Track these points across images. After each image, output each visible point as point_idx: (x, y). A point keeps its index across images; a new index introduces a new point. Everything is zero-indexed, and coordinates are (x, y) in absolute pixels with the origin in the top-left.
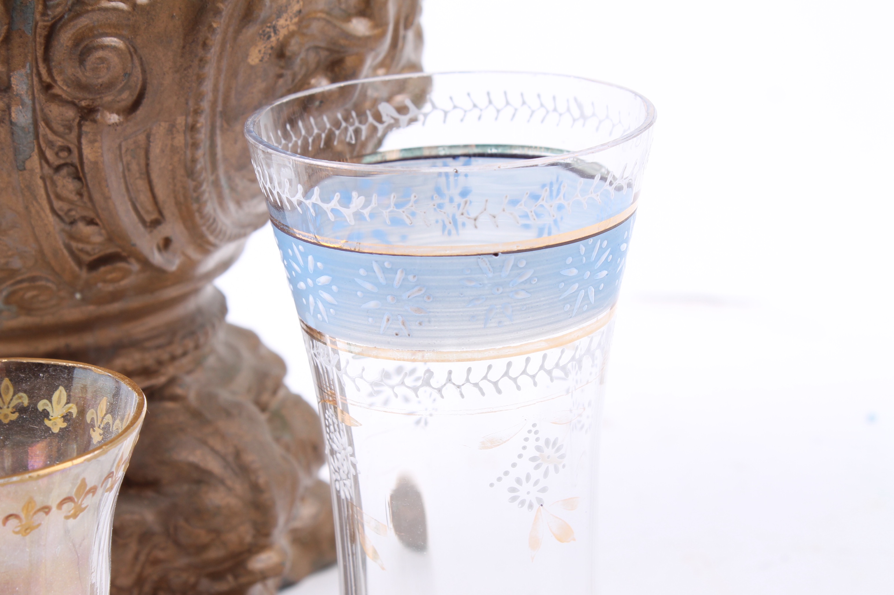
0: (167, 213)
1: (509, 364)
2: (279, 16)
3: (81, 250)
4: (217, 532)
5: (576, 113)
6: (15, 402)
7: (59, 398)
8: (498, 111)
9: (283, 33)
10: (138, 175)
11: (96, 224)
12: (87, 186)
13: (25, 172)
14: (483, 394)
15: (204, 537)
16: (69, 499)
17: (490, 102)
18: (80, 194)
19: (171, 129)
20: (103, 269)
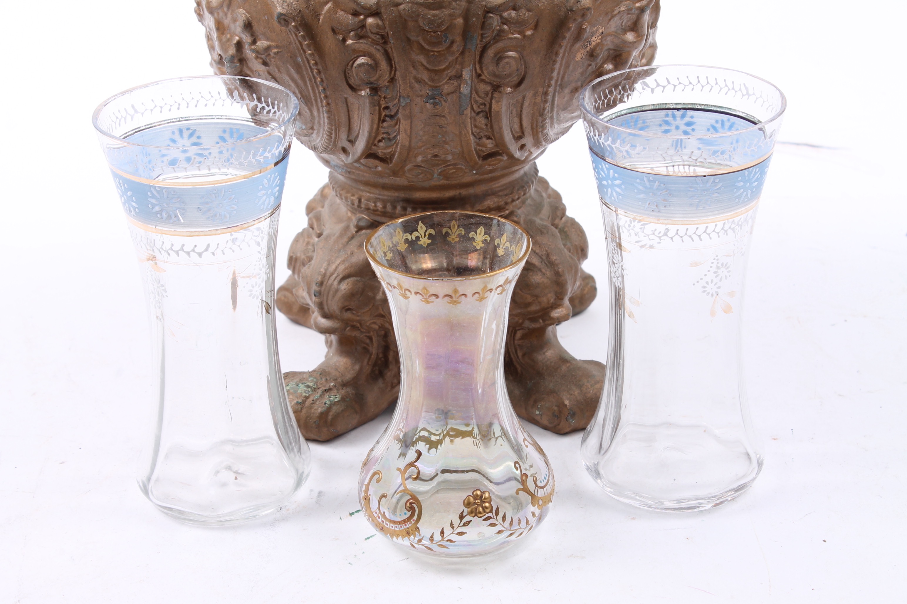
0: (526, 133)
1: (707, 227)
2: (592, 36)
3: (481, 150)
4: (537, 297)
5: (745, 92)
6: (458, 233)
7: (481, 232)
8: (703, 87)
9: (593, 44)
10: (515, 116)
11: (491, 139)
12: (491, 121)
13: (463, 116)
14: (693, 241)
15: (529, 299)
16: (501, 286)
17: (699, 82)
18: (486, 125)
19: (535, 95)
20: (490, 159)
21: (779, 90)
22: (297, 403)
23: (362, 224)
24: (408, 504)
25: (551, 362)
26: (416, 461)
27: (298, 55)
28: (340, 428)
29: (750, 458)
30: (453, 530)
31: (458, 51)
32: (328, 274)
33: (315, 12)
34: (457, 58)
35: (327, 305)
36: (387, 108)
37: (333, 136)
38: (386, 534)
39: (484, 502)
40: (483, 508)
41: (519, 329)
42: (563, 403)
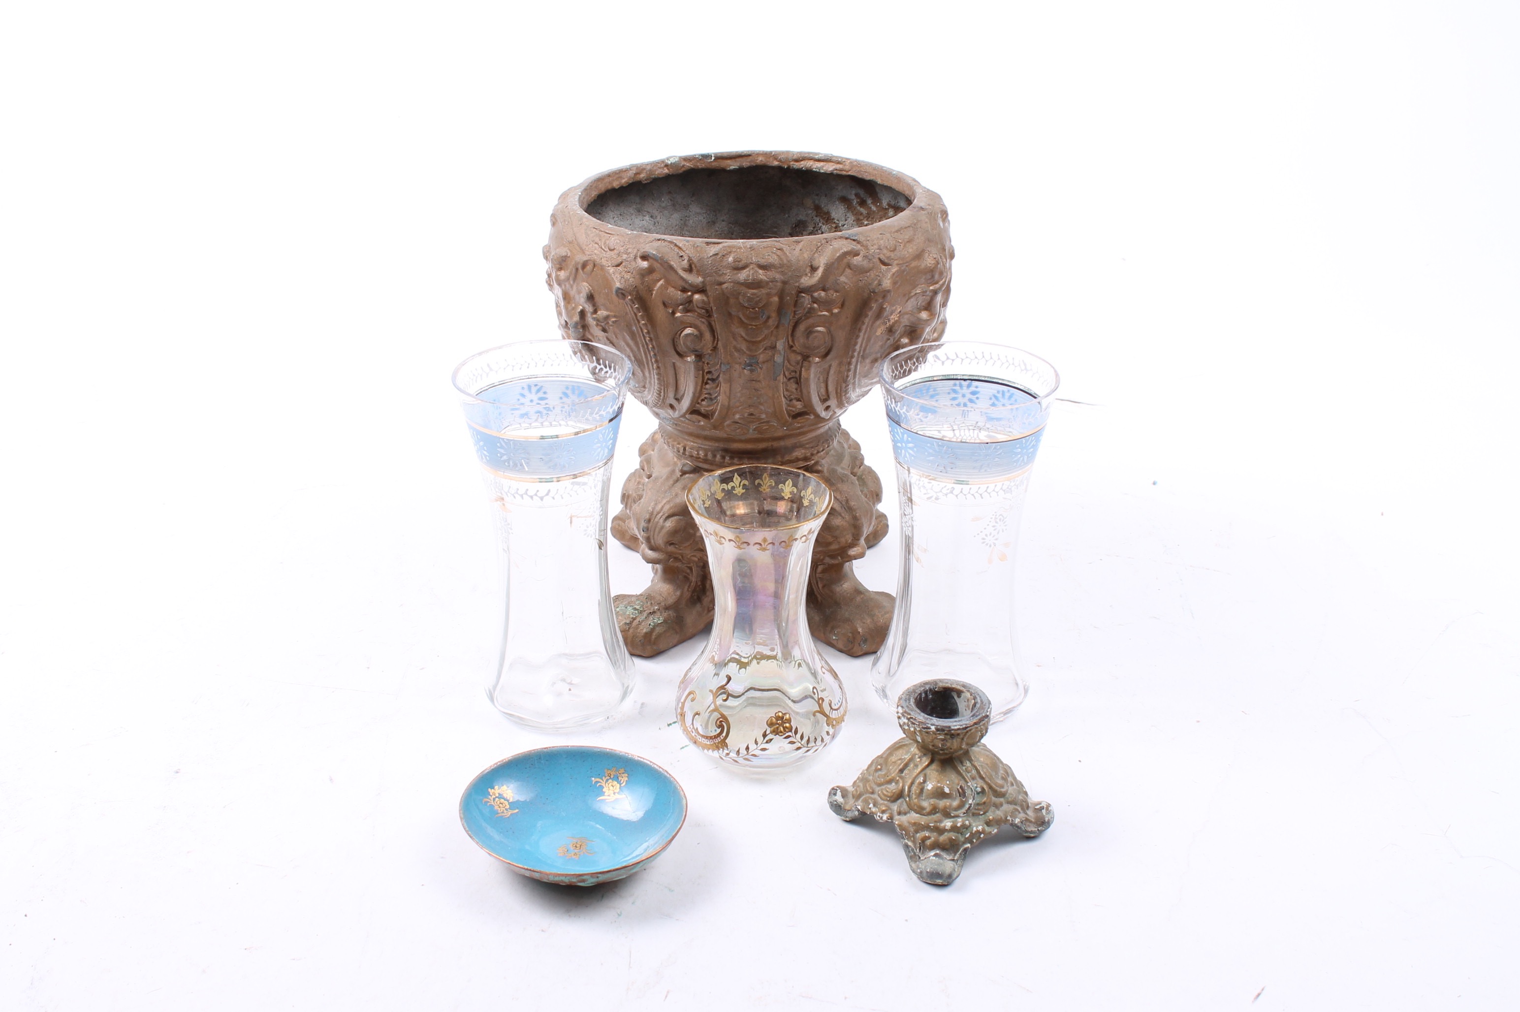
0: (831, 396)
1: (988, 487)
2: (891, 315)
3: (791, 410)
4: (836, 538)
5: (1023, 367)
6: (769, 484)
7: (789, 484)
8: (987, 361)
9: (892, 321)
10: (822, 382)
11: (801, 401)
12: (801, 386)
13: (776, 381)
14: (975, 498)
15: (830, 539)
16: (805, 536)
17: (983, 357)
18: (796, 389)
19: (840, 364)
20: (799, 418)
21: (1053, 368)
22: (626, 623)
23: (686, 469)
24: (718, 722)
25: (847, 593)
26: (726, 685)
27: (633, 324)
28: (662, 647)
29: (1017, 684)
31: (773, 325)
32: (655, 513)
33: (649, 288)
34: (772, 332)
35: (654, 539)
36: (709, 372)
37: (662, 394)
38: (698, 747)
39: (785, 723)
40: (784, 728)
41: (820, 565)
42: (857, 630)
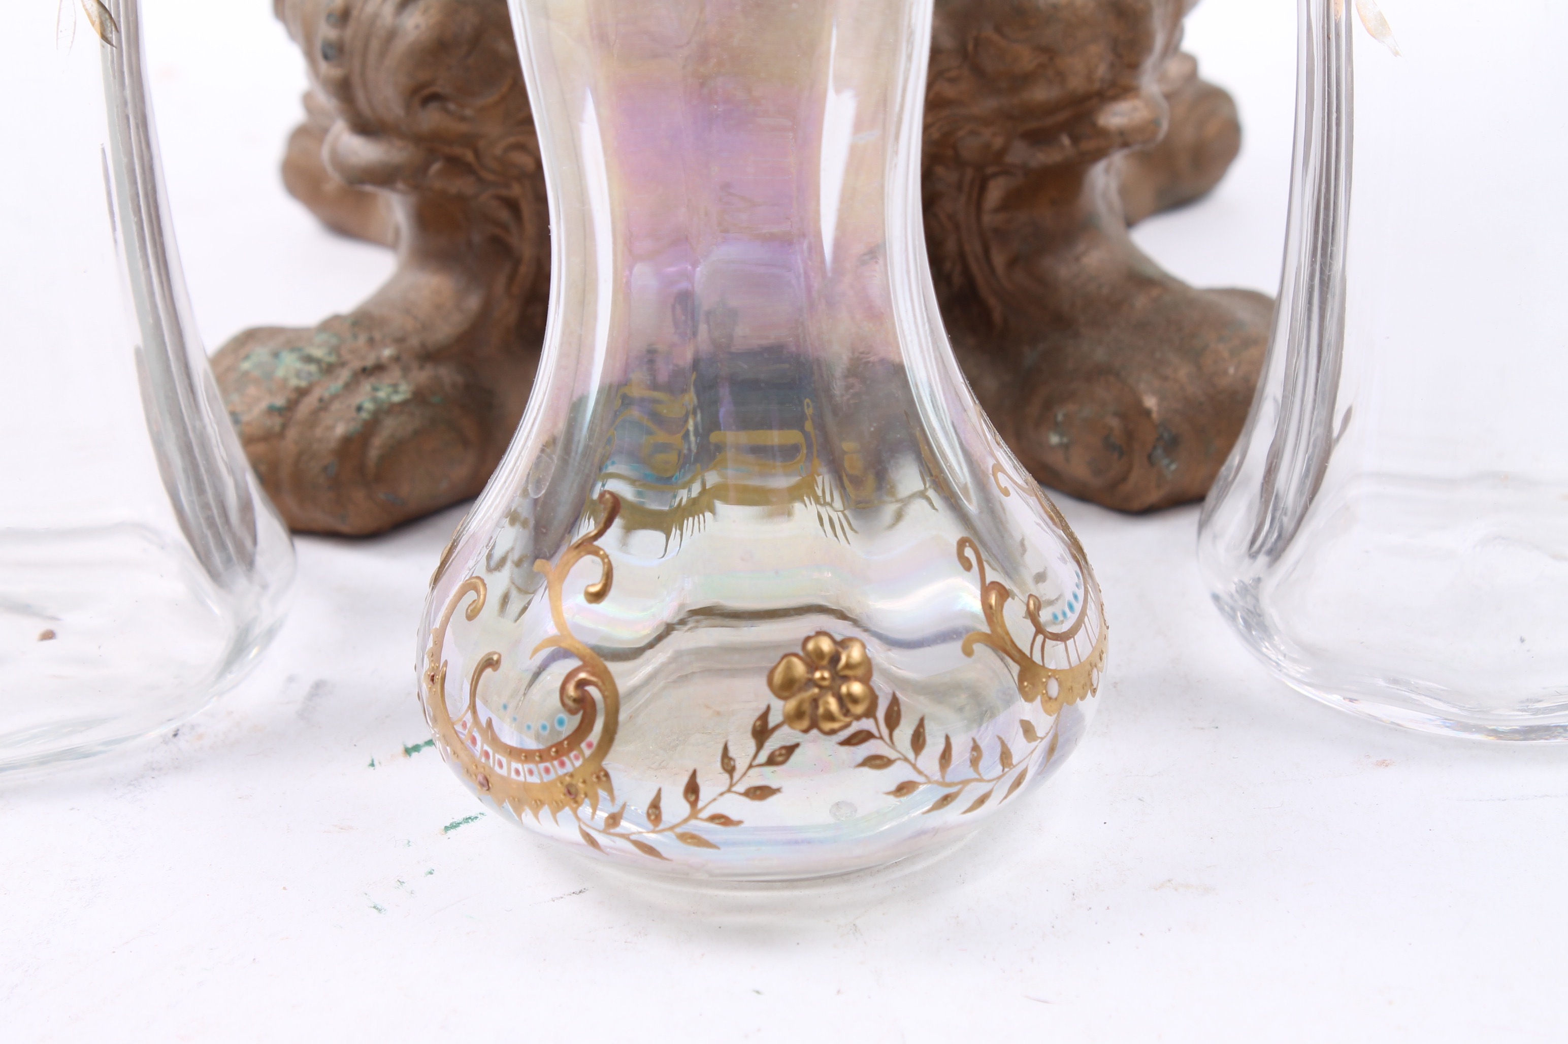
4: (1049, 52)
15: (1027, 60)
22: (270, 409)
24: (571, 691)
30: (731, 777)
35: (365, 85)
38: (500, 803)
39: (846, 679)
40: (840, 699)
42: (1139, 403)
